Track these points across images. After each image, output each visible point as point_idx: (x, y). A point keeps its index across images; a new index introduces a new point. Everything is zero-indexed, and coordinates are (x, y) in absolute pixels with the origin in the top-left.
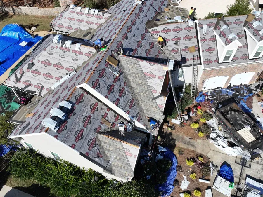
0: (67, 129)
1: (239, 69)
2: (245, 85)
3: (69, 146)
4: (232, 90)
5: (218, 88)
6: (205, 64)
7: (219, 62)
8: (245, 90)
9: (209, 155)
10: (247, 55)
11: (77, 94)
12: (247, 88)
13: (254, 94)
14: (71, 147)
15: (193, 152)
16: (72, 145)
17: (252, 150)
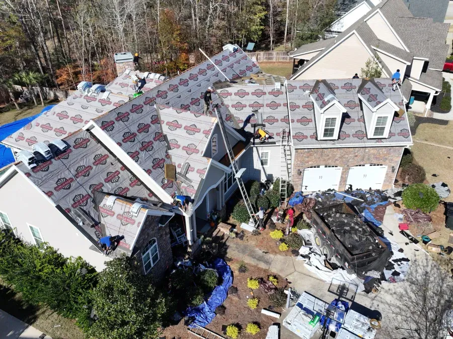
0: (49, 171)
1: (356, 156)
2: (378, 191)
3: (44, 192)
4: (352, 195)
5: (329, 190)
6: (295, 140)
7: (319, 139)
8: (376, 197)
9: (290, 279)
10: (365, 133)
11: (79, 136)
12: (380, 195)
13: (390, 203)
14: (46, 194)
15: (265, 271)
16: (49, 192)
17: (363, 273)
